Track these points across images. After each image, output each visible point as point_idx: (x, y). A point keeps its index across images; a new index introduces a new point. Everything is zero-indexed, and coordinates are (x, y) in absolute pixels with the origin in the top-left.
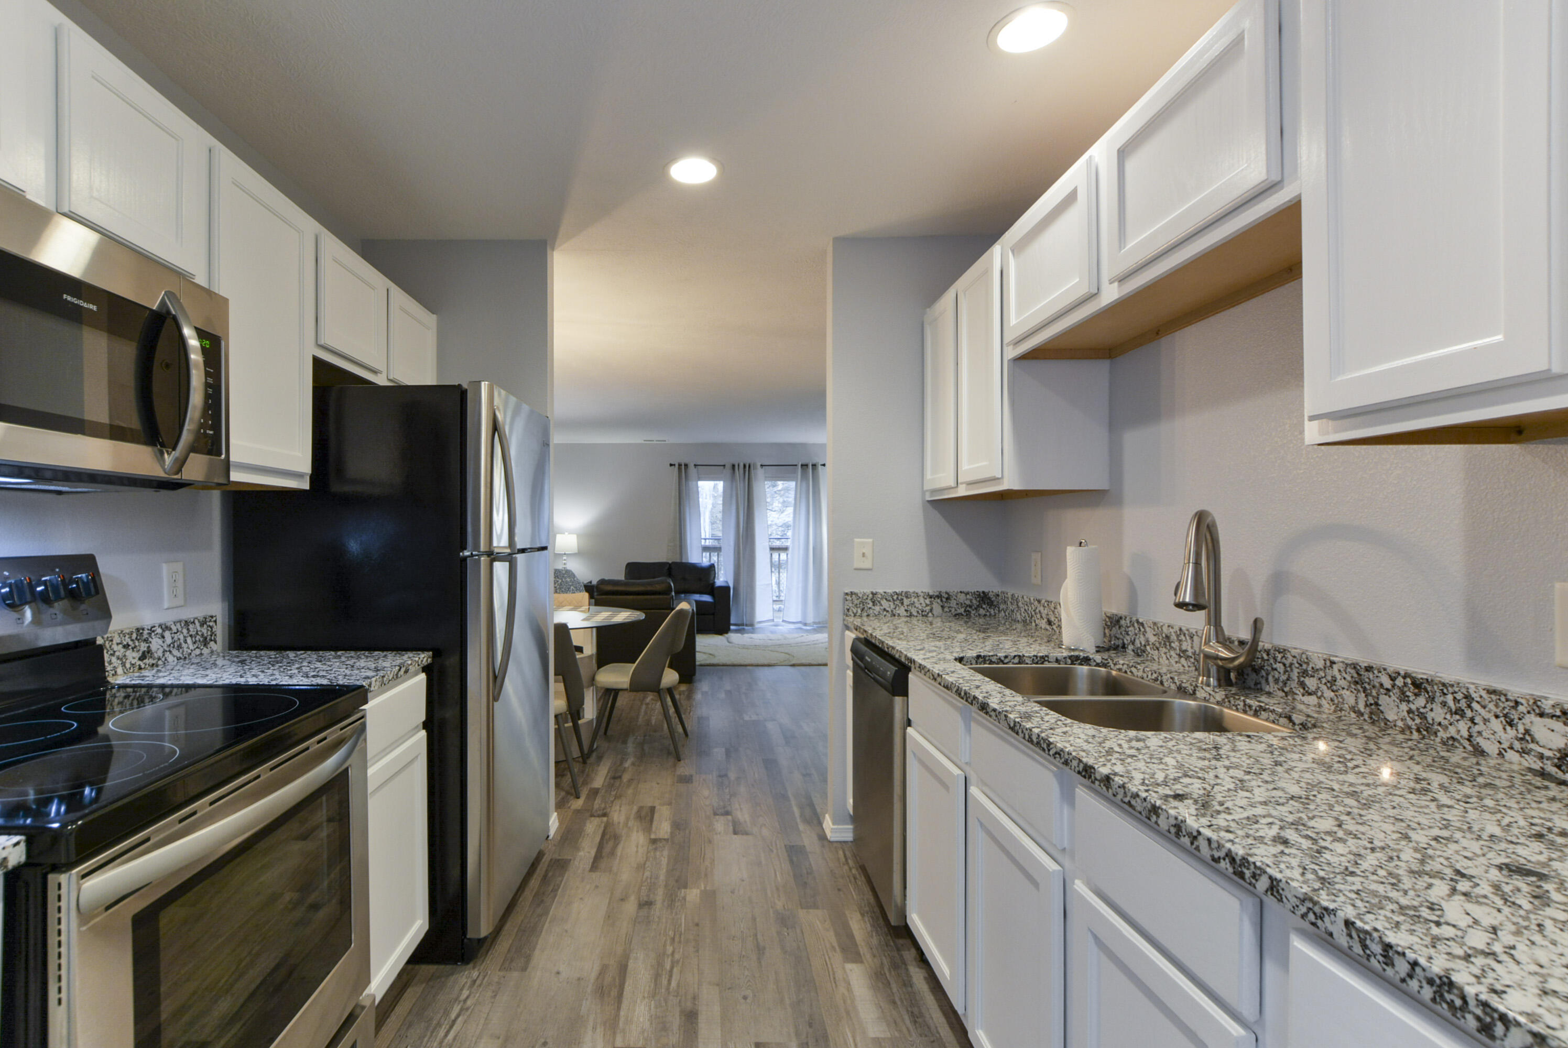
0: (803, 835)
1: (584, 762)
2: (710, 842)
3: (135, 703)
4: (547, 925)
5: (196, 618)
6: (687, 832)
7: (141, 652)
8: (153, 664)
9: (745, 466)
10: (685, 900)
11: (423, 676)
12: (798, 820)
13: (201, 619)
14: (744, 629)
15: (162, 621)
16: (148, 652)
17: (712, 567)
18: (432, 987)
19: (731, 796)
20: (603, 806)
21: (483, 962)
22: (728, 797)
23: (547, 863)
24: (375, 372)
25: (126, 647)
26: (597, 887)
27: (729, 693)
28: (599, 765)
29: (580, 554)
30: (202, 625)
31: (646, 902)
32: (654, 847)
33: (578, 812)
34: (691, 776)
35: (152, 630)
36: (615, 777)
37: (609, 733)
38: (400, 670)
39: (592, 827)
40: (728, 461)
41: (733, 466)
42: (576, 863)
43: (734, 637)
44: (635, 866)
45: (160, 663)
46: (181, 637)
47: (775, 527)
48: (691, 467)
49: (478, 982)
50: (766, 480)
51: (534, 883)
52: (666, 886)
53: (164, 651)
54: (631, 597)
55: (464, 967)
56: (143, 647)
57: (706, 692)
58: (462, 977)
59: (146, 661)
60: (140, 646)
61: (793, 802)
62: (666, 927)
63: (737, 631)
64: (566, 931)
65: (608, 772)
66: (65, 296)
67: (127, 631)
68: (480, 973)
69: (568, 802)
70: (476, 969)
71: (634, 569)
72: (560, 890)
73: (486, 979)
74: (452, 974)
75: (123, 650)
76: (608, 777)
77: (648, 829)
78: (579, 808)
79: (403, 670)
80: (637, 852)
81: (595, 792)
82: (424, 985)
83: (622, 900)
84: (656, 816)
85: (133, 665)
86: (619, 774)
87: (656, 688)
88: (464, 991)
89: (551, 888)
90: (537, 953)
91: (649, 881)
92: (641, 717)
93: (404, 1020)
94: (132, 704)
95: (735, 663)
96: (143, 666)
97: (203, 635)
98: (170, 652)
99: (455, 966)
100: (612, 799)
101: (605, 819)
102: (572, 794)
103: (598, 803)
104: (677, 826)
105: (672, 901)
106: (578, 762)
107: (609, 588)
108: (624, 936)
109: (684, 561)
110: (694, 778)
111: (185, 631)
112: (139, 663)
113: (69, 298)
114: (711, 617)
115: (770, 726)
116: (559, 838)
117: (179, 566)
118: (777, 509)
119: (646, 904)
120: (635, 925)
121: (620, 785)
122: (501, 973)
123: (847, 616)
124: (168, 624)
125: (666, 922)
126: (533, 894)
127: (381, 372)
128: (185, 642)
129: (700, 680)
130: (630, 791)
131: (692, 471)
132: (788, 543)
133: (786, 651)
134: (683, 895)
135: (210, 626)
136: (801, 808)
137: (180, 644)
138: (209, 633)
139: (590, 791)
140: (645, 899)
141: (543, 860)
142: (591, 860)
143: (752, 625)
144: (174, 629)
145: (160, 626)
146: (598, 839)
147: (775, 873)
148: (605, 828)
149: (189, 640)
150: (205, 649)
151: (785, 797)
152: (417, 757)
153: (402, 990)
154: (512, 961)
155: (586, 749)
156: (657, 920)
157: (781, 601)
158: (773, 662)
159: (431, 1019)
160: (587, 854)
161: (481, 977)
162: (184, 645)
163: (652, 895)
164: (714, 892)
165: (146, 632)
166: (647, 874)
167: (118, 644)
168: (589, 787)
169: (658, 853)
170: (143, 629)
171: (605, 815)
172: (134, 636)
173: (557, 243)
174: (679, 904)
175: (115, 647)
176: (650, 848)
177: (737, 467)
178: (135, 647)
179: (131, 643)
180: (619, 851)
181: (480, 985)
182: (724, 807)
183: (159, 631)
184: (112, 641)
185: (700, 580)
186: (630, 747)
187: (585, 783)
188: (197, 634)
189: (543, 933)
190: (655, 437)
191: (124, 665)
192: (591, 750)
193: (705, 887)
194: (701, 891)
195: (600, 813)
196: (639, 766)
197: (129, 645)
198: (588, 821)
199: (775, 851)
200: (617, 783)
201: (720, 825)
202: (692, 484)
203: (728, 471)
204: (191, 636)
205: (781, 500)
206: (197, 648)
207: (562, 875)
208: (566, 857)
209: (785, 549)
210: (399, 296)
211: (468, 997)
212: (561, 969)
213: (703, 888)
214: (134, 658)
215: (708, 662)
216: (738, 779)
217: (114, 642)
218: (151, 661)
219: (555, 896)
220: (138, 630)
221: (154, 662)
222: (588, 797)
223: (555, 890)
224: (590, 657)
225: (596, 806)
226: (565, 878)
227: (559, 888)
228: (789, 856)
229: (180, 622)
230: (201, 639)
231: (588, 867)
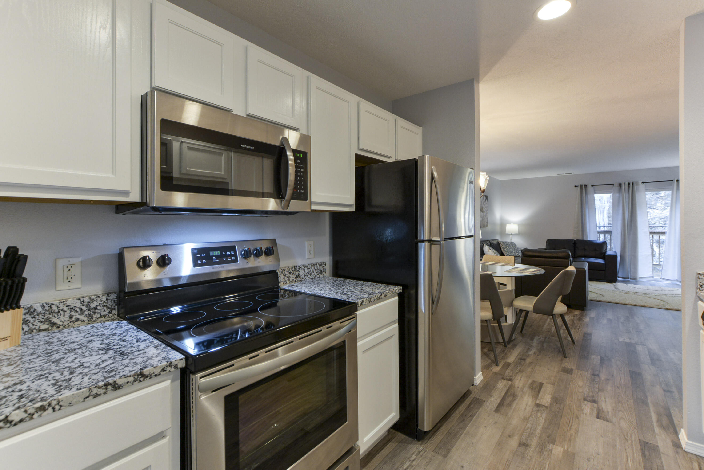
0: (657, 436)
1: (505, 346)
2: (577, 418)
3: (293, 294)
4: (463, 435)
5: (318, 263)
6: (562, 406)
7: (296, 276)
8: (300, 280)
9: (629, 184)
10: (551, 452)
11: (397, 298)
12: (655, 424)
13: (320, 263)
14: (629, 281)
15: (304, 264)
16: (299, 276)
17: (604, 243)
18: (400, 447)
19: (599, 391)
20: (511, 374)
21: (426, 443)
22: (597, 390)
23: (472, 399)
24: (389, 157)
25: (290, 273)
26: (496, 422)
27: (610, 320)
28: (514, 350)
29: (519, 234)
30: (320, 265)
31: (524, 443)
32: (537, 409)
33: (495, 374)
34: (572, 370)
35: (300, 267)
36: (522, 359)
37: (524, 331)
38: (381, 295)
39: (502, 385)
40: (616, 182)
41: (620, 184)
42: (488, 404)
43: (620, 285)
44: (523, 417)
45: (303, 280)
46: (312, 270)
47: (658, 219)
48: (589, 187)
49: (421, 453)
50: (646, 191)
51: (462, 408)
52: (540, 437)
53: (305, 275)
54: (543, 259)
55: (417, 442)
56: (297, 273)
57: (593, 318)
58: (414, 447)
59: (298, 279)
60: (295, 273)
61: (652, 408)
62: (534, 466)
63: (622, 282)
64: (473, 443)
65: (518, 355)
66: (241, 145)
67: (291, 267)
68: (423, 449)
69: (491, 367)
70: (422, 446)
71: (551, 243)
72: (475, 417)
73: (425, 453)
74: (411, 443)
75: (289, 274)
76: (518, 358)
77: (536, 397)
78: (497, 372)
79: (383, 295)
80: (525, 409)
81: (508, 365)
82: (397, 444)
83: (509, 436)
84: (543, 390)
85: (293, 280)
86: (525, 358)
87: (550, 313)
88: (413, 456)
89: (470, 414)
90: (454, 449)
91: (529, 430)
92: (545, 326)
93: (384, 459)
94: (292, 295)
95: (618, 302)
96: (296, 281)
97: (320, 269)
98: (307, 276)
99: (413, 440)
100: (517, 372)
101: (510, 382)
102: (494, 363)
103: (508, 372)
104: (556, 400)
105: (542, 449)
106: (502, 345)
107: (530, 254)
108: (506, 461)
109: (585, 239)
110: (573, 371)
111: (313, 268)
112: (295, 279)
113: (243, 146)
114: (604, 272)
115: (639, 348)
116: (481, 386)
117: (312, 243)
118: (660, 208)
119: (524, 445)
120: (514, 455)
121: (524, 364)
122: (433, 454)
123: (700, 290)
124: (306, 265)
125: (535, 463)
126: (461, 414)
127: (391, 157)
128: (313, 272)
129: (590, 310)
130: (529, 370)
131: (590, 188)
132: (666, 229)
133: (661, 299)
134: (550, 448)
135: (323, 266)
136: (659, 415)
137: (311, 273)
138: (323, 269)
139: (505, 363)
140: (524, 441)
141: (470, 396)
142: (496, 405)
143: (635, 279)
144: (309, 267)
145: (303, 266)
146: (503, 393)
147: (627, 459)
148: (509, 388)
149: (315, 271)
150: (321, 275)
151: (645, 403)
152: (393, 336)
153: (387, 442)
154: (440, 449)
155: (507, 339)
156: (529, 458)
157: (661, 265)
158: (649, 305)
159: (395, 464)
160: (495, 401)
161: (423, 451)
162: (312, 273)
163: (529, 440)
164: (574, 454)
165: (298, 268)
166: (529, 425)
167: (287, 272)
168: (505, 361)
169: (539, 414)
170: (297, 267)
171: (510, 380)
172: (293, 269)
173: (480, 79)
174: (546, 453)
175: (286, 273)
176: (534, 409)
177: (623, 185)
178: (294, 273)
179: (292, 272)
180: (514, 404)
181: (421, 456)
182: (593, 397)
183: (303, 267)
184: (285, 271)
185: (595, 250)
186: (535, 342)
187: (503, 358)
188: (318, 269)
189: (460, 439)
190: (564, 172)
191: (289, 280)
192: (510, 341)
193: (568, 449)
194: (564, 450)
195: (508, 378)
196: (538, 355)
197: (291, 273)
198: (500, 381)
199: (629, 441)
200: (522, 362)
201: (587, 408)
202: (589, 196)
203: (616, 187)
204: (315, 270)
205: (664, 202)
206: (318, 274)
207: (478, 409)
208: (482, 399)
209: (664, 233)
210: (401, 122)
211: (414, 460)
212: (464, 465)
213: (566, 449)
214: (293, 277)
215: (598, 299)
216: (607, 380)
217: (286, 271)
218: (300, 279)
219: (471, 420)
220: (295, 267)
221: (301, 279)
222: (503, 367)
223: (472, 416)
224: (511, 291)
225: (507, 373)
226: (479, 411)
227: (475, 415)
228: (642, 449)
229: (311, 264)
230: (320, 271)
231: (494, 409)
